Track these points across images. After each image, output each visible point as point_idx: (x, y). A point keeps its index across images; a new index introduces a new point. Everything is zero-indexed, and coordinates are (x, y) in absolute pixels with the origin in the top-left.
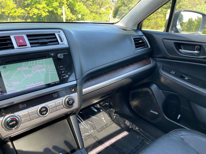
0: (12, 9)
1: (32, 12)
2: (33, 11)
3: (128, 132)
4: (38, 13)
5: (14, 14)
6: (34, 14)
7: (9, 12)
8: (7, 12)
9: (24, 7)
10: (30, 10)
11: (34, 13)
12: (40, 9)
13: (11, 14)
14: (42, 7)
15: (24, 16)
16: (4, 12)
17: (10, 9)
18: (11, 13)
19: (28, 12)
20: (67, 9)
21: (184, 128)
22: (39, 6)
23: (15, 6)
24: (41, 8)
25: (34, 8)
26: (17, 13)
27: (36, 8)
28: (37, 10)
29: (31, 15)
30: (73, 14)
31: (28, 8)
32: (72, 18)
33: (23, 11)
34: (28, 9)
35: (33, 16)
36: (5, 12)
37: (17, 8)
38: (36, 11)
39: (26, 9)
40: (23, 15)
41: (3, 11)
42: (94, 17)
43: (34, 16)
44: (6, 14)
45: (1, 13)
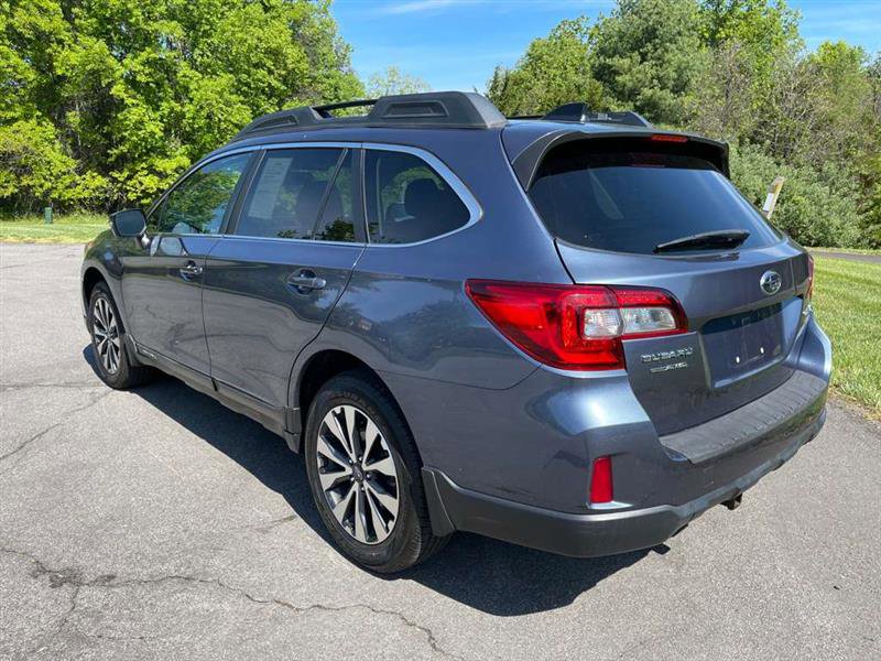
0: (58, 177)
1: (138, 185)
2: (141, 184)
4: (158, 189)
5: (68, 194)
6: (143, 191)
7: (48, 185)
8: (41, 186)
9: (104, 170)
10: (130, 178)
11: (143, 188)
12: (167, 176)
13: (54, 195)
14: (174, 166)
15: (107, 199)
17: (51, 174)
18: (56, 188)
19: (119, 185)
22: (161, 164)
23: (73, 164)
24: (169, 172)
25: (145, 172)
26: (79, 189)
27: (152, 170)
28: (156, 178)
29: (132, 196)
31: (121, 171)
33: (100, 181)
34: (121, 176)
35: (139, 198)
36: (34, 186)
37: (81, 172)
38: (151, 182)
39: (115, 175)
40: (102, 196)
41: (25, 182)
43: (144, 201)
44: (37, 194)
45: (16, 190)
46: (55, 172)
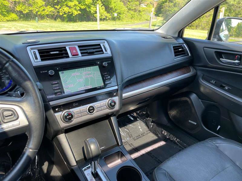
0: (40, 7)
1: (63, 10)
2: (64, 10)
3: (165, 142)
4: (69, 12)
5: (43, 13)
6: (64, 12)
7: (37, 10)
8: (35, 10)
9: (53, 5)
10: (60, 8)
11: (64, 11)
12: (71, 8)
13: (39, 13)
14: (73, 4)
15: (54, 15)
16: (31, 11)
18: (39, 11)
19: (57, 10)
20: (102, 6)
21: (219, 137)
22: (70, 4)
23: (44, 3)
24: (72, 6)
25: (65, 6)
26: (46, 11)
27: (67, 6)
28: (68, 8)
29: (61, 14)
30: (108, 12)
31: (58, 6)
32: (106, 17)
33: (52, 9)
34: (58, 7)
35: (63, 14)
36: (33, 10)
37: (46, 6)
38: (66, 9)
39: (56, 7)
40: (52, 14)
41: (30, 9)
42: (132, 15)
43: (64, 15)
44: (34, 13)
45: (28, 11)
46: (39, 6)
